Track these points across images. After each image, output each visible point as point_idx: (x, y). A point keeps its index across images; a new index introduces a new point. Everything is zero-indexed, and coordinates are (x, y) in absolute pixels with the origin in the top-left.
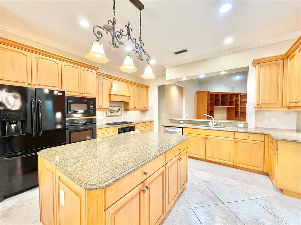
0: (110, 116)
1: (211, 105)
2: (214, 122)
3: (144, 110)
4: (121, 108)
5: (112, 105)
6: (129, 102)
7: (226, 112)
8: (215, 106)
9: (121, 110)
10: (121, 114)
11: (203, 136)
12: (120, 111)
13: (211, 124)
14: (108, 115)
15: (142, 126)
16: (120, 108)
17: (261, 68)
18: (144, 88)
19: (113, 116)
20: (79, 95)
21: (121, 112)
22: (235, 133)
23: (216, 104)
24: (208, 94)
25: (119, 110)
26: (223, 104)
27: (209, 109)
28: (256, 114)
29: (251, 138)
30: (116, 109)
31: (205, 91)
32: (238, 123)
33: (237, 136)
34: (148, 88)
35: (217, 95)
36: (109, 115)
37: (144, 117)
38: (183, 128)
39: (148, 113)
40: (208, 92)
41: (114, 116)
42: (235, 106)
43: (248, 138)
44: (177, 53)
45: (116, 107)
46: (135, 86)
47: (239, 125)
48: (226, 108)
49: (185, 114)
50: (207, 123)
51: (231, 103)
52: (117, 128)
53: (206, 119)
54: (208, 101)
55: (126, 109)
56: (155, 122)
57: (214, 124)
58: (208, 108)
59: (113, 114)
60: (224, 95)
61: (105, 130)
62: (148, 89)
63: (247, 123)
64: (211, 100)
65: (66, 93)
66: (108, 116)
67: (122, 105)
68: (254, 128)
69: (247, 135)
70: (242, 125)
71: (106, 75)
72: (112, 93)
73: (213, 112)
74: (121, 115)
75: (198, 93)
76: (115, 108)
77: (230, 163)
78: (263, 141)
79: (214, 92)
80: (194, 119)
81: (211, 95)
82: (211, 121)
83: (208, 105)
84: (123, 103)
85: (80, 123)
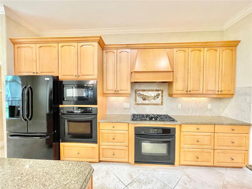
0: (142, 104)
3: (219, 97)
4: (162, 92)
5: (145, 89)
9: (162, 96)
10: (162, 102)
12: (160, 97)
14: (137, 102)
15: (198, 131)
16: (160, 92)
18: (220, 49)
19: (146, 104)
20: (75, 78)
21: (162, 99)
25: (158, 96)
30: (153, 94)
34: (236, 46)
36: (140, 102)
37: (223, 110)
39: (233, 102)
41: (148, 104)
45: (152, 90)
46: (190, 50)
55: (171, 95)
59: (146, 102)
61: (112, 126)
62: (233, 50)
66: (138, 104)
67: (165, 88)
71: (126, 46)
72: (137, 70)
74: (162, 104)
76: (150, 92)
84: (167, 84)
85: (76, 112)
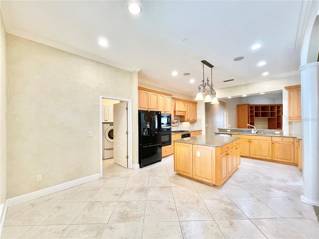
0: (173, 126)
1: (252, 116)
2: (256, 130)
3: (193, 122)
4: (178, 120)
6: (184, 116)
7: (267, 123)
8: (255, 117)
11: (248, 140)
13: (253, 132)
15: (194, 134)
17: (291, 92)
18: (194, 104)
21: (178, 123)
22: (273, 137)
23: (257, 115)
24: (248, 106)
26: (264, 115)
27: (250, 120)
28: (289, 124)
29: (284, 141)
30: (176, 121)
31: (246, 104)
32: (276, 131)
33: (275, 139)
35: (257, 107)
37: (193, 127)
38: (232, 135)
39: (196, 124)
40: (249, 104)
42: (276, 117)
43: (282, 141)
44: (225, 81)
46: (191, 104)
47: (276, 132)
48: (267, 119)
49: (229, 124)
50: (250, 132)
51: (272, 114)
52: (181, 134)
53: (247, 128)
54: (248, 113)
55: (182, 121)
56: (202, 131)
57: (256, 132)
58: (248, 119)
59: (174, 124)
60: (264, 107)
61: (175, 136)
62: (196, 105)
63: (283, 131)
64: (251, 112)
65: (162, 112)
67: (179, 118)
68: (288, 134)
69: (281, 138)
70: (279, 133)
72: (176, 110)
73: (254, 123)
74: (178, 126)
75: (238, 106)
77: (269, 158)
78: (293, 142)
79: (254, 105)
80: (236, 128)
81: (251, 107)
82: (253, 129)
83: (248, 117)
84: (179, 116)
